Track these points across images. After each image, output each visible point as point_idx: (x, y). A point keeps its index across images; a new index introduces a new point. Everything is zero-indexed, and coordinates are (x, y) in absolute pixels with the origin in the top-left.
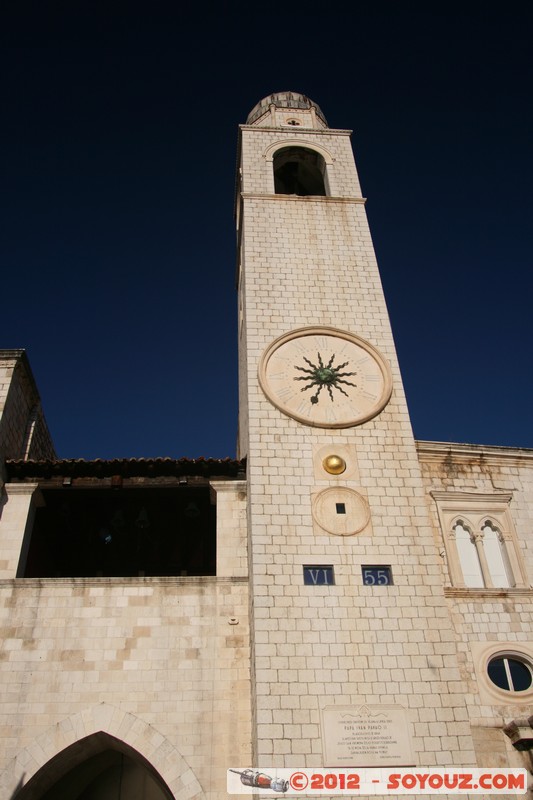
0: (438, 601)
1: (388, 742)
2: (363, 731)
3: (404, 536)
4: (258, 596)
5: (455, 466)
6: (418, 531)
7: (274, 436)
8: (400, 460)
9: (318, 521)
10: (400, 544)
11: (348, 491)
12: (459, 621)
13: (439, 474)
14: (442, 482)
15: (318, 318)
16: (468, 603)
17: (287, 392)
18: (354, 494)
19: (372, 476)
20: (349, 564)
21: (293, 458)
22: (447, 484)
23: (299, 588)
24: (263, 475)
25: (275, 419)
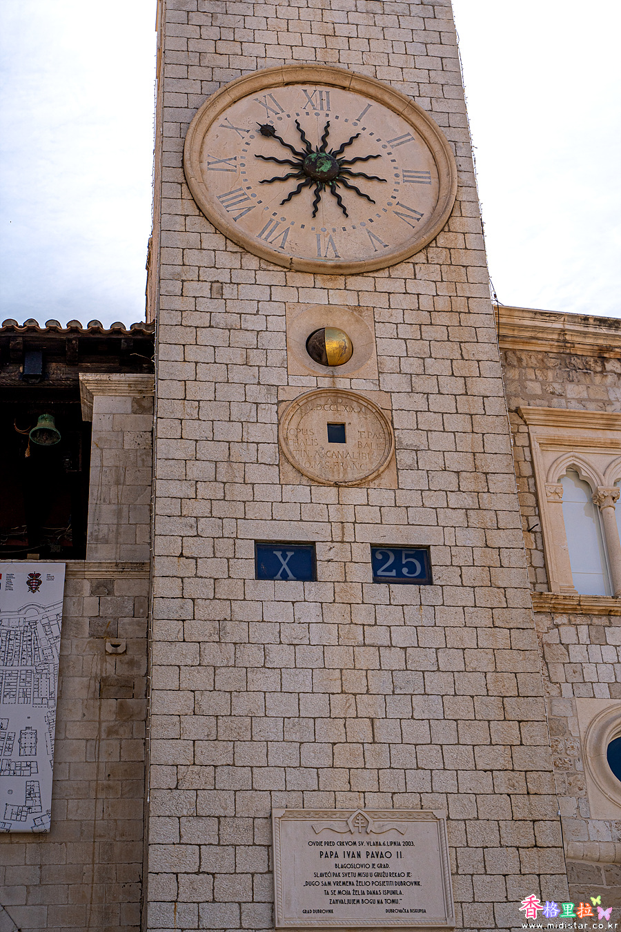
0: (517, 617)
1: (402, 883)
2: (355, 861)
3: (459, 490)
4: (163, 598)
5: (572, 358)
6: (487, 482)
7: (211, 286)
8: (462, 342)
9: (289, 456)
10: (450, 506)
11: (353, 398)
12: (558, 659)
13: (538, 373)
14: (542, 389)
15: (315, 48)
16: (578, 625)
17: (242, 198)
18: (366, 404)
19: (402, 372)
20: (348, 542)
21: (246, 330)
22: (553, 393)
23: (244, 583)
24: (184, 361)
25: (214, 250)
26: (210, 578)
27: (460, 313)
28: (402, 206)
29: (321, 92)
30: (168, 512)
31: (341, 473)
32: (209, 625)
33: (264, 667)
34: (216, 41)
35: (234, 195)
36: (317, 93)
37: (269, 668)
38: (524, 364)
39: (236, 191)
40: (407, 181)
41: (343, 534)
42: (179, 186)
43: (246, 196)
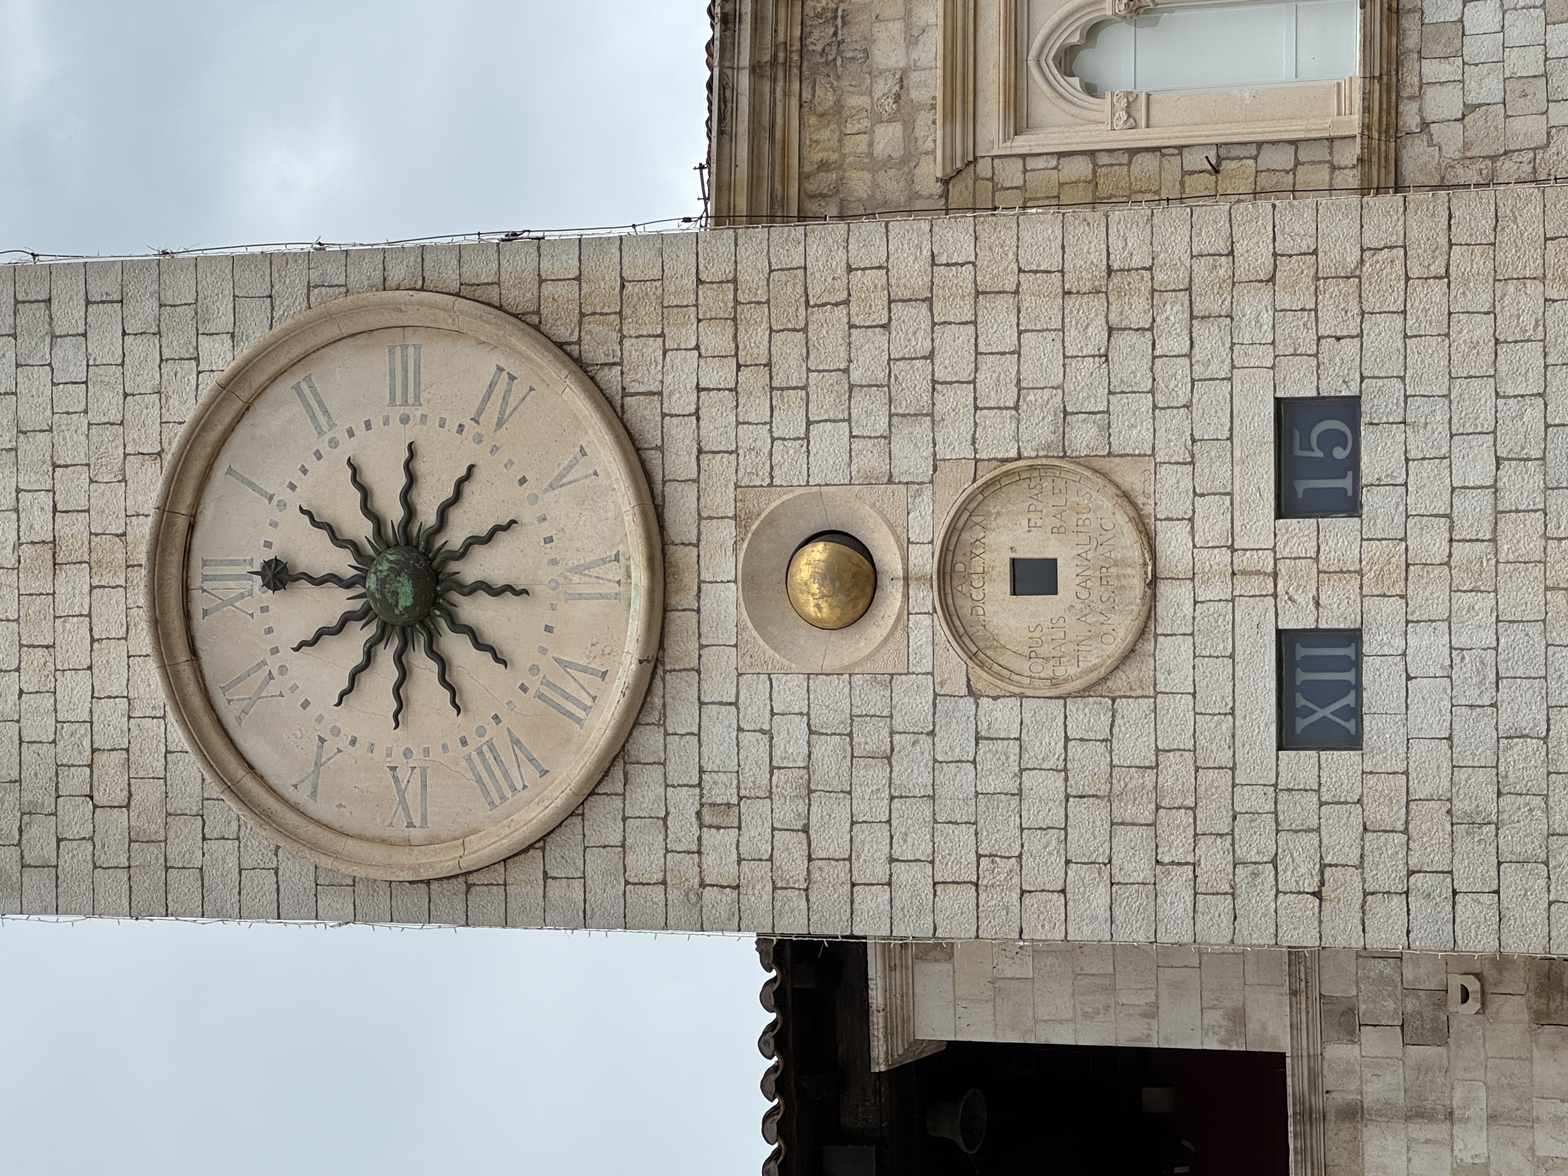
3: (1151, 329)
4: (1408, 932)
5: (811, 48)
6: (1129, 270)
7: (710, 827)
8: (807, 302)
9: (1094, 676)
10: (1186, 350)
11: (954, 539)
12: (1496, 129)
13: (850, 128)
14: (890, 121)
15: (92, 588)
16: (1421, 80)
17: (489, 755)
18: (966, 515)
19: (887, 433)
20: (1275, 564)
21: (809, 756)
22: (897, 98)
23: (1371, 773)
24: (889, 884)
25: (624, 819)
26: (1362, 839)
27: (736, 302)
28: (480, 411)
29: (205, 578)
30: (1226, 920)
31: (1124, 572)
32: (1463, 845)
33: (1545, 739)
34: (95, 807)
35: (484, 774)
36: (207, 585)
37: (1548, 730)
38: (834, 157)
39: (473, 769)
40: (417, 398)
41: (1258, 573)
42: (473, 889)
43: (485, 749)
